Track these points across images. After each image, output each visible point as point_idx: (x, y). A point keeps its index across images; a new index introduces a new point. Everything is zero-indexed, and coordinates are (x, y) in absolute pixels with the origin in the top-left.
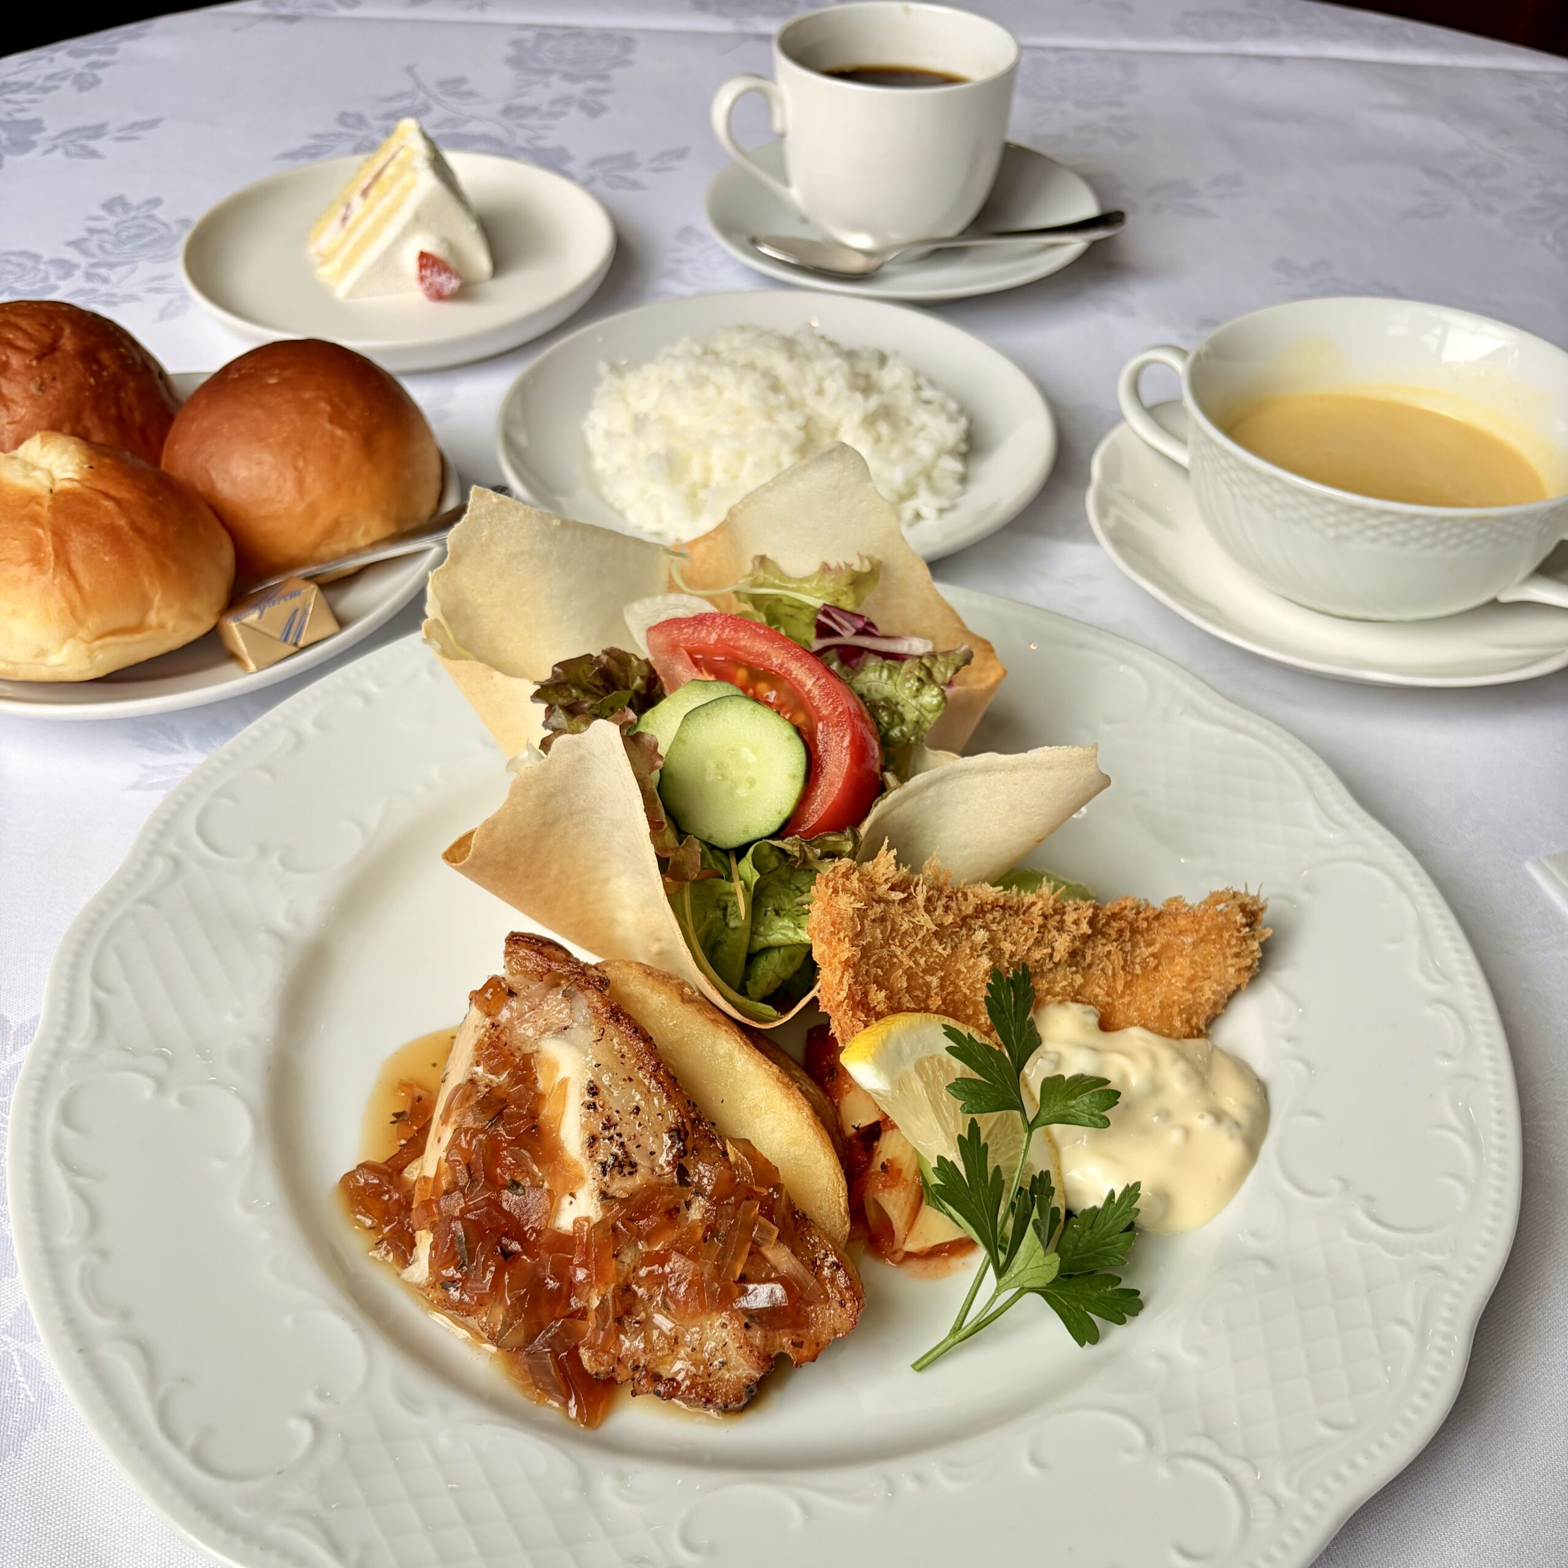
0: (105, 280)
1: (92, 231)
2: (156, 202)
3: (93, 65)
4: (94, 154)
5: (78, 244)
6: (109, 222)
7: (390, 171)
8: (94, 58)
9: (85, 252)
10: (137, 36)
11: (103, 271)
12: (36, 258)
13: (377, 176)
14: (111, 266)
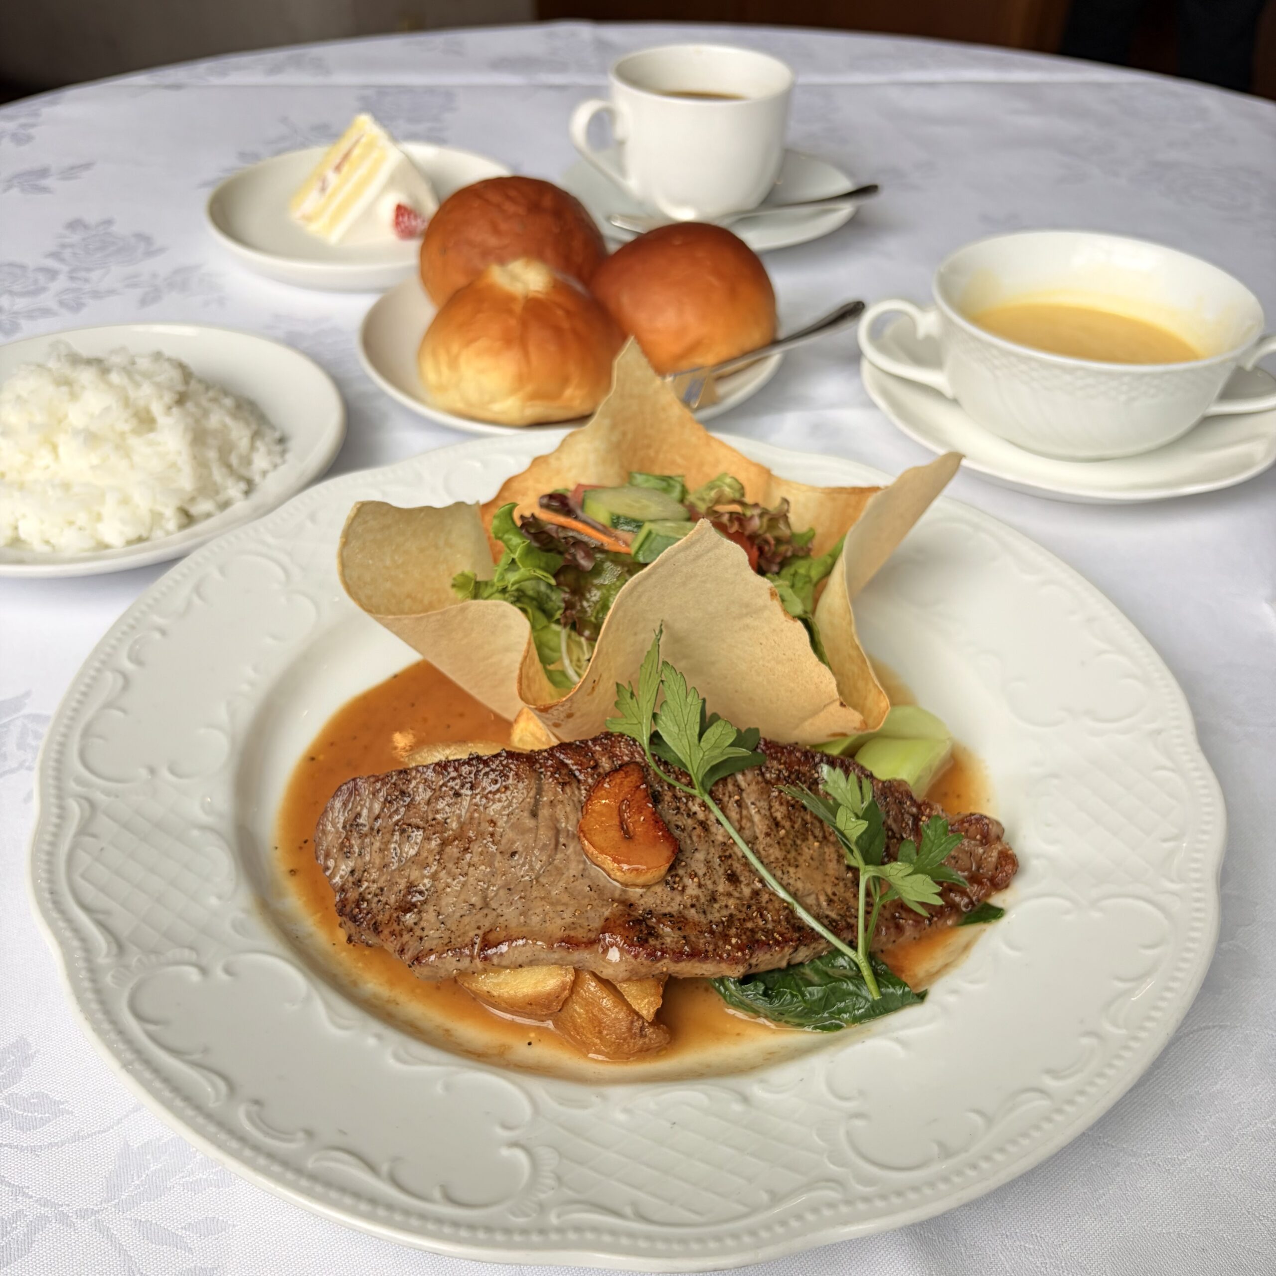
0: (86, 280)
1: (64, 246)
2: (109, 222)
3: (24, 126)
4: (45, 190)
5: (55, 255)
6: (75, 238)
7: (357, 152)
8: (23, 120)
9: (62, 260)
10: (54, 103)
11: (83, 274)
12: (23, 267)
13: (346, 156)
14: (88, 270)
